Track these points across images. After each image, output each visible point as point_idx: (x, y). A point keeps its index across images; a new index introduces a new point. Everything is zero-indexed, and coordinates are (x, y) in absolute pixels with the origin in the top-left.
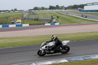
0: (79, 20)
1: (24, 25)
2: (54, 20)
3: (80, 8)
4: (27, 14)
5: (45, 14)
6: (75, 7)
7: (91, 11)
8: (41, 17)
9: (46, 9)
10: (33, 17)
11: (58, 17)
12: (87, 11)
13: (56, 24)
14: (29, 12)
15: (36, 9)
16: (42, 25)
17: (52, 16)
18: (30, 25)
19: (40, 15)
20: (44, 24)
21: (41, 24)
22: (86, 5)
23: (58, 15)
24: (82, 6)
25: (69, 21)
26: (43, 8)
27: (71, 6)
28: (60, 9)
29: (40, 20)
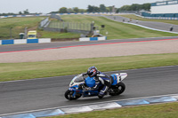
0: (142, 32)
1: (41, 41)
2: (97, 32)
3: (143, 11)
4: (47, 20)
5: (79, 20)
6: (135, 8)
7: (164, 15)
8: (72, 27)
9: (82, 11)
10: (59, 26)
11: (103, 26)
12: (155, 15)
13: (99, 39)
14: (51, 17)
15: (63, 11)
16: (75, 41)
17: (92, 25)
18: (52, 40)
19: (71, 22)
20: (78, 39)
21: (72, 39)
22: (155, 4)
23: (105, 23)
24: (147, 7)
25: (123, 33)
26: (76, 11)
27: (127, 6)
28: (108, 11)
29: (71, 31)
